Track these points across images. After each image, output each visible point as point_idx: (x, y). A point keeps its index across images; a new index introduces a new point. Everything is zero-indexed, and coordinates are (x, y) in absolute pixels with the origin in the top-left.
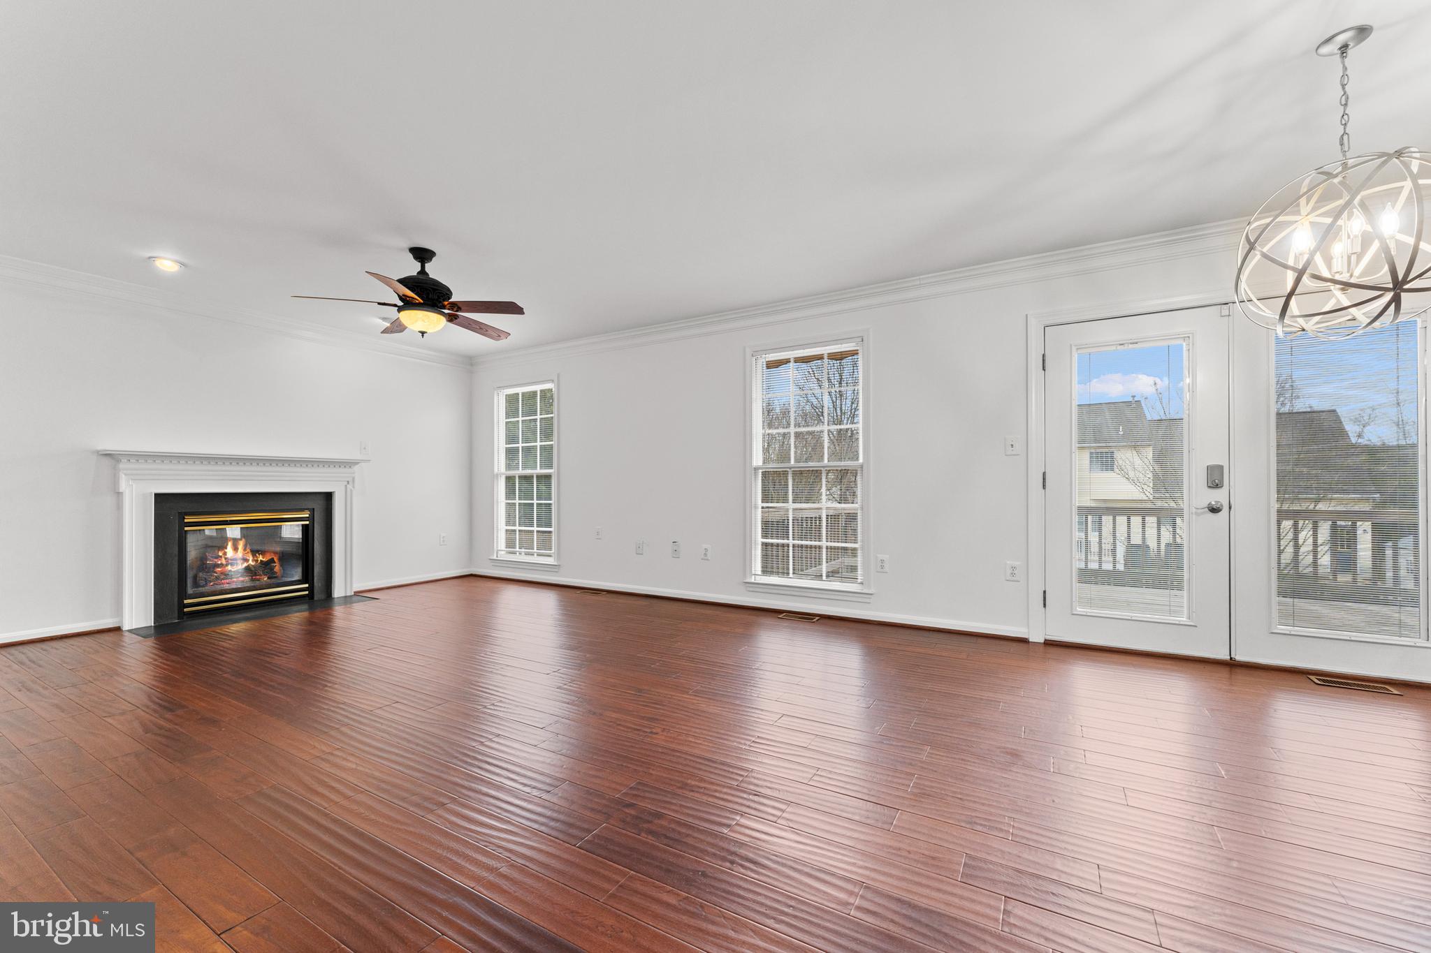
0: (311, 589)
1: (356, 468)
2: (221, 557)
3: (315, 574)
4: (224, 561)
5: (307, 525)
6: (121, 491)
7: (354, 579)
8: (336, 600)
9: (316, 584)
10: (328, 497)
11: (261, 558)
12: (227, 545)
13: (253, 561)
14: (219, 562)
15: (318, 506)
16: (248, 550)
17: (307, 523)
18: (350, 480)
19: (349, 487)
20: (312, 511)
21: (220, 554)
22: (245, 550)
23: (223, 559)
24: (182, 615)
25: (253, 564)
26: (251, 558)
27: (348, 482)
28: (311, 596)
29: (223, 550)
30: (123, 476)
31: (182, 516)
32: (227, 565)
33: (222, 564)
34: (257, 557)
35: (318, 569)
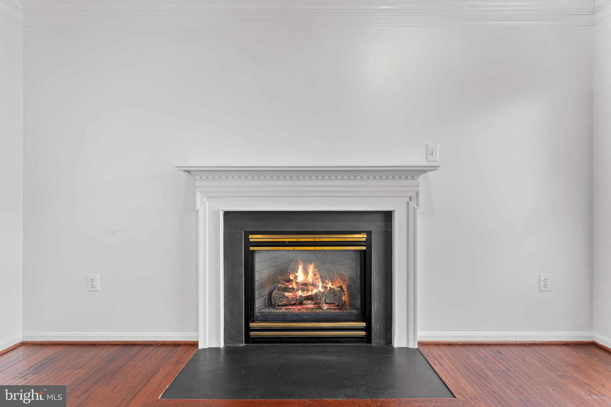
0: (368, 329)
1: (421, 179)
2: (292, 280)
3: (373, 314)
4: (295, 286)
5: (364, 251)
6: (197, 209)
7: (418, 330)
8: (395, 351)
9: (373, 325)
10: (388, 216)
11: (329, 285)
12: (298, 268)
13: (323, 287)
14: (291, 287)
15: (376, 228)
16: (318, 276)
17: (364, 248)
18: (413, 194)
19: (412, 204)
20: (369, 233)
21: (292, 277)
22: (315, 275)
23: (294, 283)
24: (248, 339)
25: (322, 290)
26: (320, 285)
27: (411, 197)
28: (368, 339)
29: (294, 273)
30: (198, 193)
31: (247, 234)
32: (298, 290)
33: (293, 288)
34: (326, 284)
35: (376, 307)
